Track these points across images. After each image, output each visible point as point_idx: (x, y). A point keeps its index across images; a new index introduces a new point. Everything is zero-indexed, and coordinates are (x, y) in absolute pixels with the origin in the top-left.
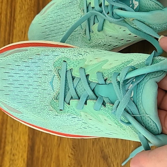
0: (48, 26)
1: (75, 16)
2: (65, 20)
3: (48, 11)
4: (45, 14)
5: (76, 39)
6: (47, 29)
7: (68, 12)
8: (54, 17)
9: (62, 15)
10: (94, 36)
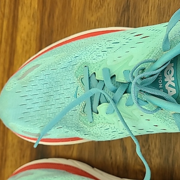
0: (30, 96)
1: (69, 86)
2: (55, 90)
3: (30, 75)
4: (25, 78)
5: (70, 117)
6: (28, 101)
7: (59, 80)
8: (39, 85)
9: (51, 83)
10: (99, 118)
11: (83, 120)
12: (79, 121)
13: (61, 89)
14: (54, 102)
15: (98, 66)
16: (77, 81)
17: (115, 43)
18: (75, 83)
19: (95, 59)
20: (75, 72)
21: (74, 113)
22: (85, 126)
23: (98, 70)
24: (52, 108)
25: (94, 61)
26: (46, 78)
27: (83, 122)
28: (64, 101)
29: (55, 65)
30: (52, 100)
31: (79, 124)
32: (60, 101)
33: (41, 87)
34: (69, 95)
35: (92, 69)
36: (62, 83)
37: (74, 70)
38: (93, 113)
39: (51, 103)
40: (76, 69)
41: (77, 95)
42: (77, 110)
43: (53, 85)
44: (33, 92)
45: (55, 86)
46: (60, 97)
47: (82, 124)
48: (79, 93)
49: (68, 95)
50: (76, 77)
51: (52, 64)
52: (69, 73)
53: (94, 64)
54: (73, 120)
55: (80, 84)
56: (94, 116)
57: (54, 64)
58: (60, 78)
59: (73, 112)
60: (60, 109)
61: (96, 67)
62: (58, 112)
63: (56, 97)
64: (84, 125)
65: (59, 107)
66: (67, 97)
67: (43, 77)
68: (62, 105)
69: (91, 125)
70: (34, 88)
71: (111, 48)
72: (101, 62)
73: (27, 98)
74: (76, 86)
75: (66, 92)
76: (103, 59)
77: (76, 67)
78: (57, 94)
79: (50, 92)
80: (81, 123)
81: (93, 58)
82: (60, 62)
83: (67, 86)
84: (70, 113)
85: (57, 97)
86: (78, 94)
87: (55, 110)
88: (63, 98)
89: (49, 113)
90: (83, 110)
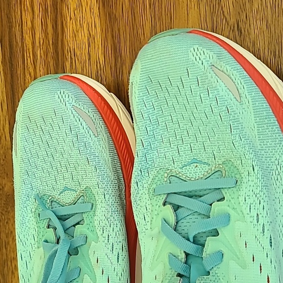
11: (160, 176)
12: (158, 169)
13: (204, 138)
14: (183, 127)
15: (234, 205)
16: (217, 163)
17: (271, 240)
18: (215, 159)
19: (245, 201)
20: (231, 161)
21: (169, 160)
22: (150, 180)
23: (228, 206)
24: (174, 124)
25: (242, 199)
26: (216, 117)
27: (156, 176)
28: (186, 142)
29: (238, 130)
30: (186, 125)
31: (154, 170)
32: (186, 136)
33: (200, 109)
34: (195, 151)
35: (230, 195)
36: (213, 139)
37: (234, 159)
38: (165, 196)
39: (181, 123)
40: (236, 163)
41: (195, 164)
42: (174, 164)
43: (208, 127)
44: (191, 97)
45: (207, 129)
46: (192, 137)
47: (153, 174)
48: (199, 166)
49: (196, 149)
50: (225, 161)
51: (240, 125)
52: (228, 151)
53: (238, 198)
54: (158, 160)
55: (213, 168)
56: (161, 198)
57: (240, 127)
58: (219, 136)
59: (170, 158)
60: (174, 136)
61: (232, 201)
62: (169, 134)
63: (190, 130)
64: (151, 177)
65: (177, 134)
66: (192, 148)
67: (216, 111)
68: (179, 140)
69: (151, 190)
70: (196, 99)
71: (264, 232)
72: (241, 211)
73: (181, 87)
74: (210, 161)
75: (199, 145)
76: (246, 215)
77: (238, 163)
78: (195, 132)
79: (197, 122)
80: (156, 171)
81: (247, 198)
82: (243, 139)
83: (209, 147)
84: (168, 153)
85: (191, 132)
86: (197, 166)
87: (172, 129)
88: (191, 141)
89: (165, 121)
90: (173, 175)
